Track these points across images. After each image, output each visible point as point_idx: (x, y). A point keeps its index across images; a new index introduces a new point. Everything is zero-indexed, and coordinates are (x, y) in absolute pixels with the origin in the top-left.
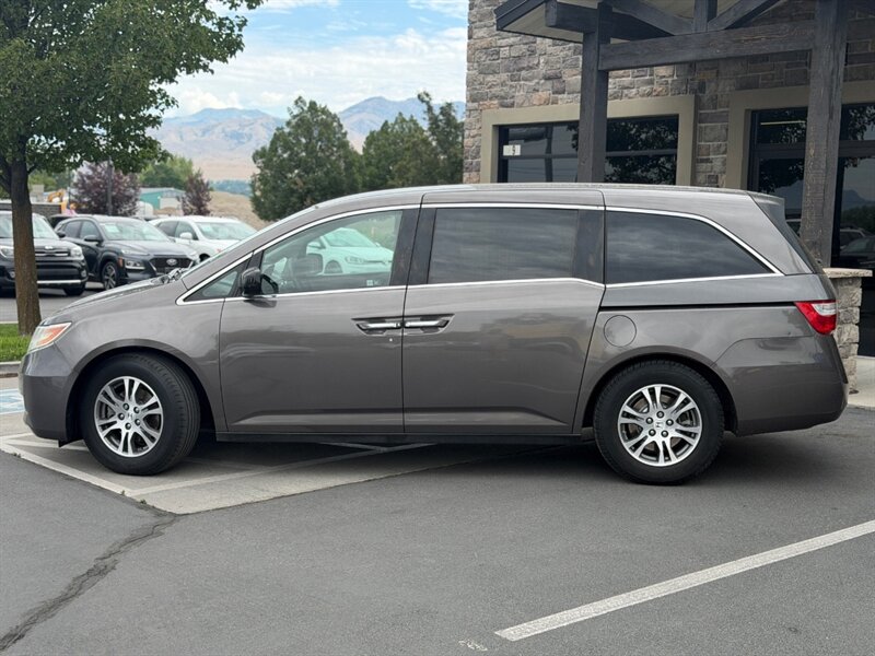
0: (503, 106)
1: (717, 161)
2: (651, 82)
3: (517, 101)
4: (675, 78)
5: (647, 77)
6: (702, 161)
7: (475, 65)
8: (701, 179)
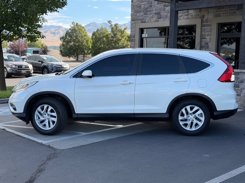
0: (142, 22)
1: (208, 38)
3: (147, 21)
4: (195, 14)
5: (187, 14)
6: (203, 38)
7: (134, 10)
8: (203, 44)
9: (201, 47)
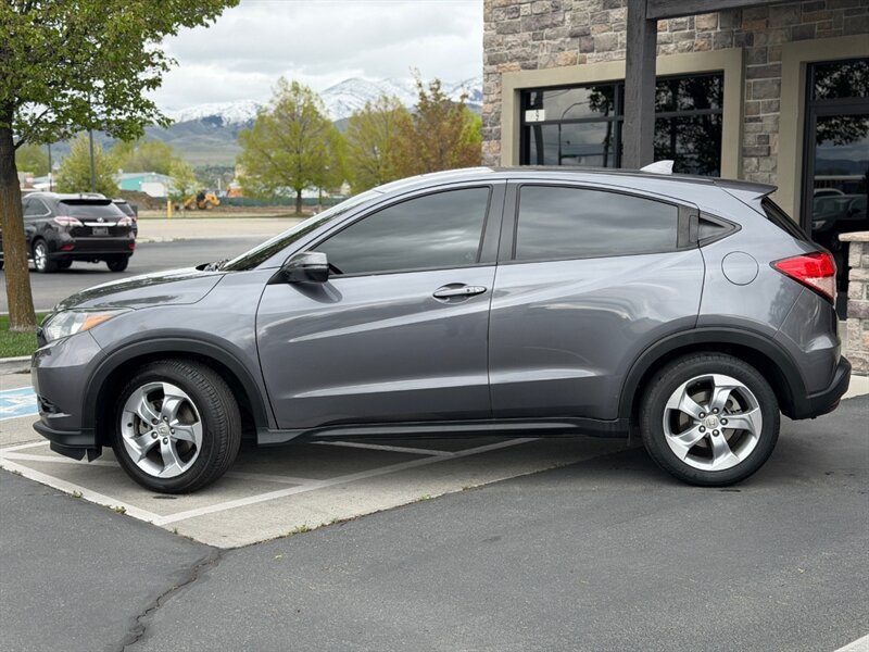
0: (524, 67)
1: (768, 118)
2: (691, 36)
3: (540, 61)
4: (719, 30)
5: (687, 31)
6: (751, 120)
7: (493, 24)
8: (751, 139)
9: (744, 153)
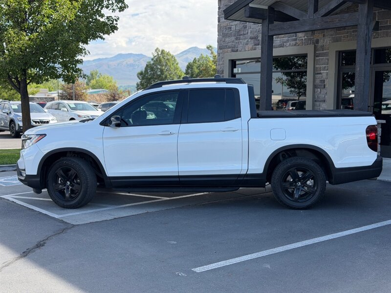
0: (233, 51)
1: (324, 73)
2: (296, 40)
3: (239, 49)
4: (306, 37)
5: (294, 38)
6: (318, 74)
7: (221, 34)
8: (318, 81)
9: (315, 87)
